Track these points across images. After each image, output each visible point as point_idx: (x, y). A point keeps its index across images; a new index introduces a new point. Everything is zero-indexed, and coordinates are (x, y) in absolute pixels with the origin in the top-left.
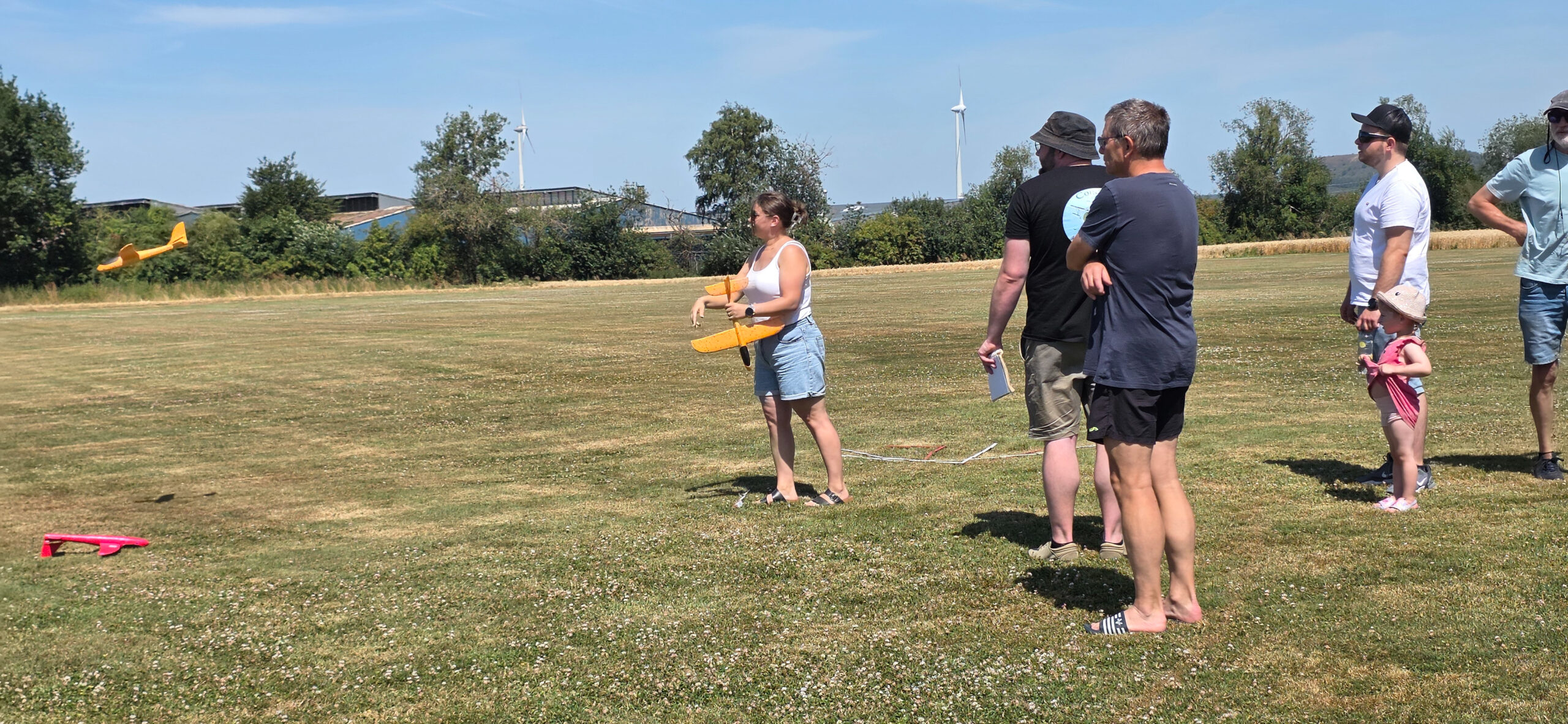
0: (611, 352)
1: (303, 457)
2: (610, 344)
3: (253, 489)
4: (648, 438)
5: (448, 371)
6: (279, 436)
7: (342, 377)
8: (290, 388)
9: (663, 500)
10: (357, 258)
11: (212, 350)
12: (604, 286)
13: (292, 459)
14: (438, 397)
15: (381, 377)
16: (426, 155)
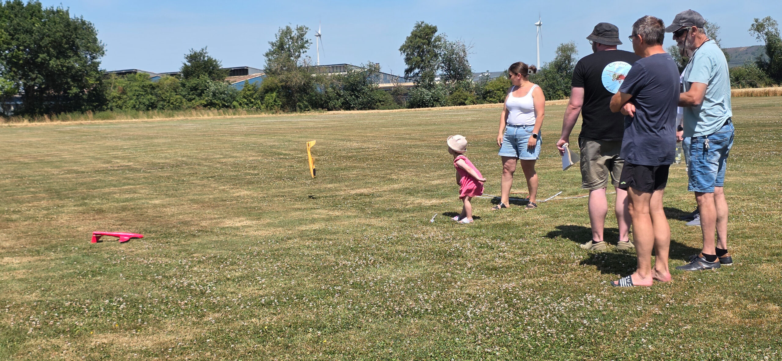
0: (365, 145)
1: (217, 196)
2: (364, 142)
3: (193, 211)
4: (385, 188)
5: (285, 155)
6: (204, 186)
7: (233, 157)
8: (208, 162)
9: (394, 218)
10: (237, 99)
11: (169, 144)
12: (360, 113)
13: (211, 197)
14: (281, 167)
15: (252, 157)
16: (270, 48)
